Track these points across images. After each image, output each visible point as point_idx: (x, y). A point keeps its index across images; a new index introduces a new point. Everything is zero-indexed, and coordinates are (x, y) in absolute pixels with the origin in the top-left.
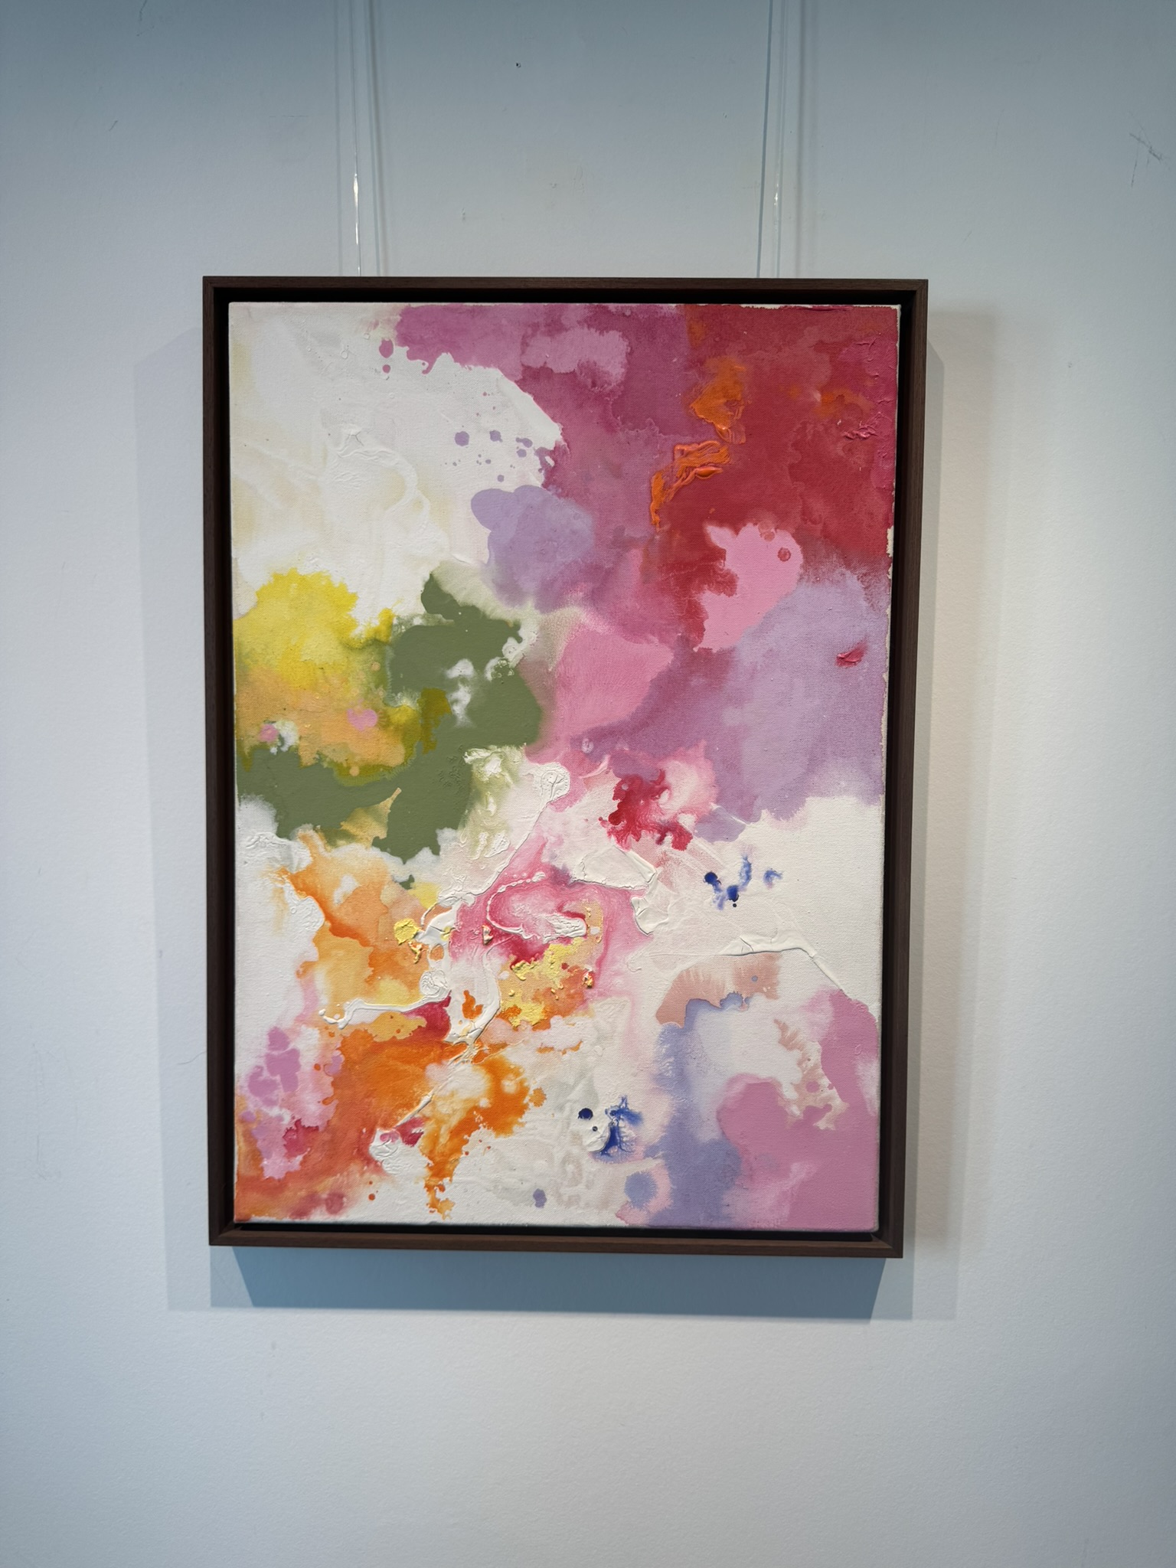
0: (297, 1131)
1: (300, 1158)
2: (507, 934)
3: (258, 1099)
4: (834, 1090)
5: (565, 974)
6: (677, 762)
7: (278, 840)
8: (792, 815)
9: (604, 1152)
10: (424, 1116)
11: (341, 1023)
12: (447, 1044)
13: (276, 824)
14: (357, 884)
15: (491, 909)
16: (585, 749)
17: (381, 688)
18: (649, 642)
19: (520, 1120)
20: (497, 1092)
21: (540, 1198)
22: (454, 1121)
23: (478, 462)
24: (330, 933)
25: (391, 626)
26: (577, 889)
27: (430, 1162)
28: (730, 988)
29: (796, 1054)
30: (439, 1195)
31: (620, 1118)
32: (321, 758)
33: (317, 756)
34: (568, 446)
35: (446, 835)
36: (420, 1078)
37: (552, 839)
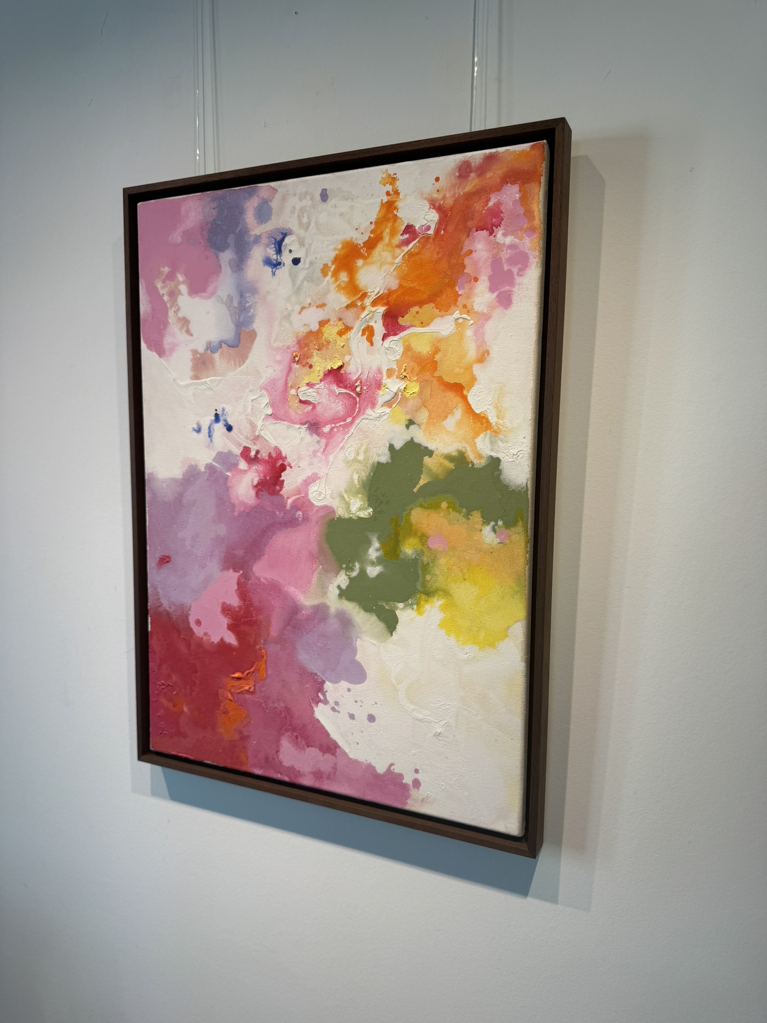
0: (493, 225)
1: (491, 204)
2: (345, 387)
3: (522, 250)
4: (161, 293)
5: (310, 361)
6: (250, 502)
7: (500, 456)
8: (189, 467)
9: (285, 235)
10: (400, 248)
11: (457, 314)
12: (384, 305)
13: (500, 468)
14: (444, 422)
15: (356, 405)
16: (300, 513)
17: (425, 563)
18: (266, 579)
19: (337, 252)
20: (352, 271)
21: (324, 196)
22: (380, 246)
23: (362, 703)
24: (464, 385)
25: (418, 604)
26: (304, 420)
27: (395, 212)
28: (216, 356)
29: (181, 315)
30: (389, 188)
31: (276, 261)
32: (467, 515)
33: (469, 516)
34: (311, 703)
35: (385, 458)
36: (403, 278)
37: (319, 454)
